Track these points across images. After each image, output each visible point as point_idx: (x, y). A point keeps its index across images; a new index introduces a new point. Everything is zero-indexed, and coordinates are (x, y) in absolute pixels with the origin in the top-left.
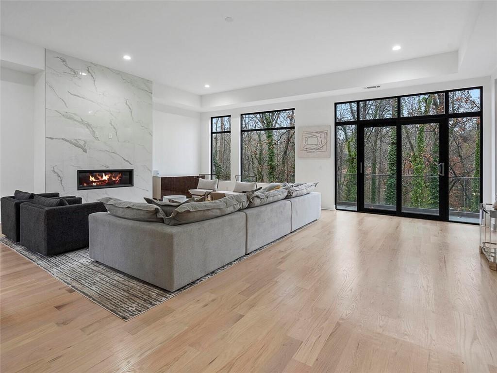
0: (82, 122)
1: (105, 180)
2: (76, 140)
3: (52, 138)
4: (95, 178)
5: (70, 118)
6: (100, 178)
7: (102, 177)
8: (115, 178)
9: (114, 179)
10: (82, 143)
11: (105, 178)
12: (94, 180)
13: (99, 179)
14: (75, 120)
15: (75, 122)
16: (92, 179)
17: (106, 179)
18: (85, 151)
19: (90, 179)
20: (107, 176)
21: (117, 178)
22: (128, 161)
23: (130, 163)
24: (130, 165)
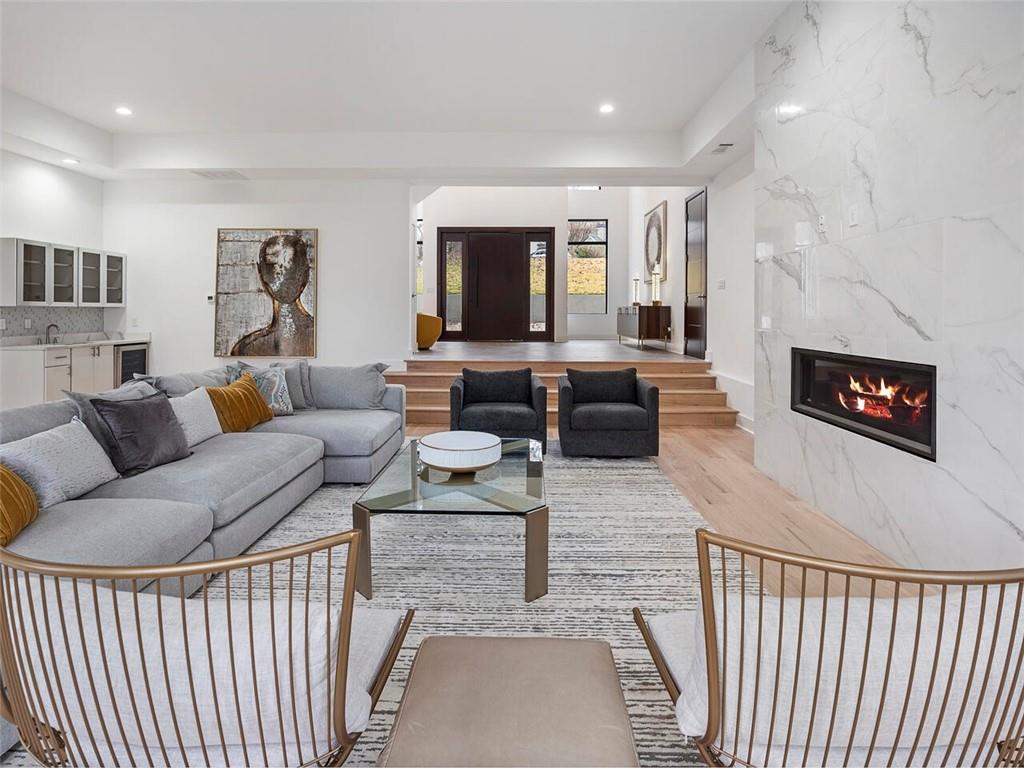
0: (797, 194)
1: (884, 399)
4: (861, 385)
5: (781, 194)
6: (873, 388)
7: (878, 388)
8: (913, 401)
9: (908, 402)
10: (797, 262)
12: (860, 391)
13: (871, 391)
15: (788, 201)
16: (855, 386)
17: (889, 397)
18: (802, 287)
19: (852, 386)
20: (890, 389)
21: (917, 401)
22: (910, 321)
23: (920, 332)
24: (919, 339)
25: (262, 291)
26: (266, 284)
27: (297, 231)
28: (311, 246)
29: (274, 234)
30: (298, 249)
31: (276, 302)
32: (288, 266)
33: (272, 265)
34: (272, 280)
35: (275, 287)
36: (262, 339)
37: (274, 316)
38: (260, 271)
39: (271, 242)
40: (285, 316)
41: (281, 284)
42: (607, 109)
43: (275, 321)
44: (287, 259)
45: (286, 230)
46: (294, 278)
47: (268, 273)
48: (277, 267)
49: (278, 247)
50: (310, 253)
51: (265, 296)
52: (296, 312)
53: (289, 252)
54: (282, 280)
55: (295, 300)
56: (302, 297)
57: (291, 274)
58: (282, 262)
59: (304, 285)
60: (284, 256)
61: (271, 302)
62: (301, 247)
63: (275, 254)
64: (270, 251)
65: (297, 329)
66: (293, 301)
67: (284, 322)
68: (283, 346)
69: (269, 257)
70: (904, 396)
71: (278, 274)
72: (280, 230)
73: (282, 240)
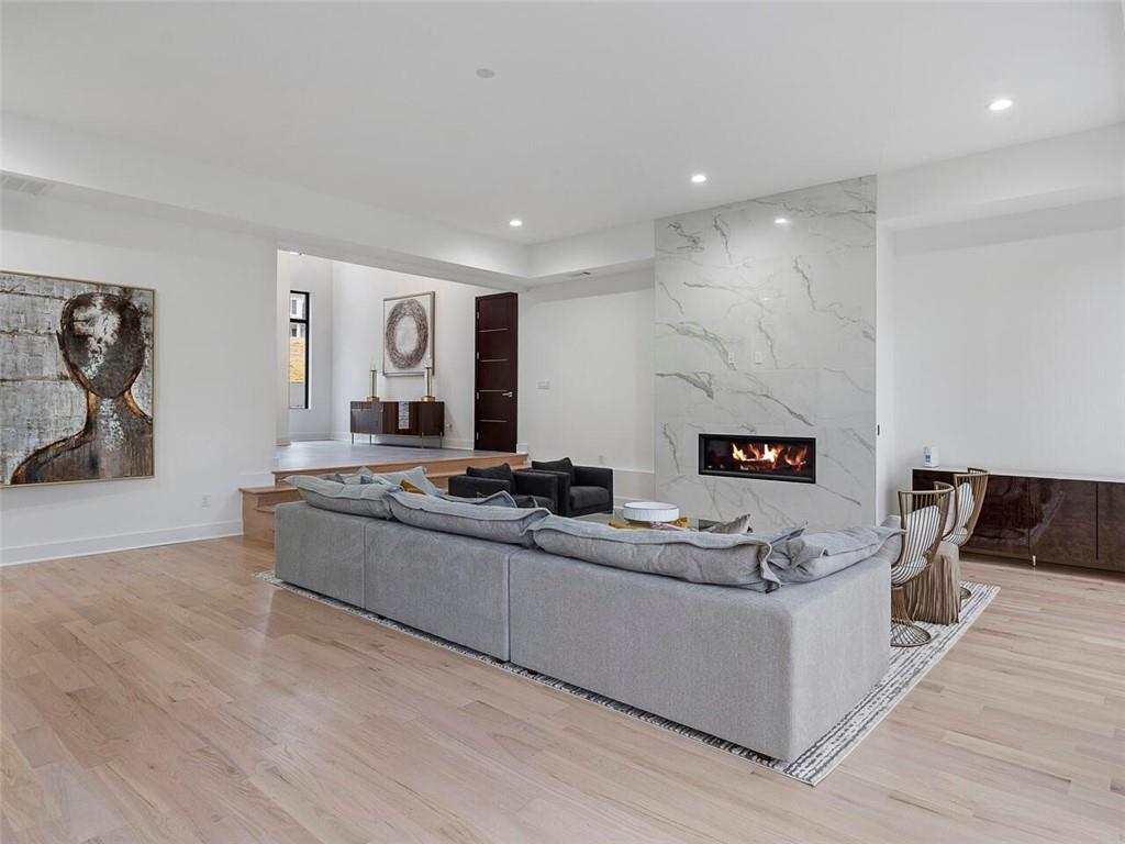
0: (705, 336)
1: (767, 462)
2: (695, 374)
3: (662, 375)
4: (744, 453)
5: (688, 333)
6: (757, 453)
7: (762, 452)
8: (794, 459)
9: (789, 462)
10: (705, 379)
11: (770, 455)
12: (744, 459)
13: (754, 456)
14: (695, 335)
15: (695, 339)
16: (738, 454)
17: (773, 460)
18: (710, 395)
19: (734, 455)
20: (773, 450)
21: (798, 459)
22: (799, 417)
23: (805, 422)
24: (805, 425)
25: (66, 378)
26: (73, 367)
27: (125, 290)
28: (147, 314)
29: (86, 290)
30: (128, 316)
31: (92, 396)
32: (111, 341)
33: (84, 338)
34: (86, 360)
35: (90, 372)
36: (68, 454)
37: (88, 418)
38: (62, 346)
39: (82, 302)
40: (107, 418)
41: (100, 369)
42: (516, 223)
43: (90, 425)
44: (110, 331)
45: (105, 286)
46: (121, 360)
47: (78, 350)
48: (93, 341)
49: (95, 311)
50: (145, 325)
51: (72, 386)
52: (125, 410)
53: (113, 320)
54: (101, 362)
55: (122, 393)
56: (135, 389)
57: (115, 353)
58: (102, 335)
59: (136, 371)
60: (103, 327)
61: (83, 395)
62: (131, 313)
63: (89, 321)
64: (79, 315)
65: (127, 437)
66: (120, 395)
67: (106, 427)
68: (104, 463)
69: (78, 325)
70: (786, 457)
71: (94, 352)
72: (98, 285)
73: (100, 300)
